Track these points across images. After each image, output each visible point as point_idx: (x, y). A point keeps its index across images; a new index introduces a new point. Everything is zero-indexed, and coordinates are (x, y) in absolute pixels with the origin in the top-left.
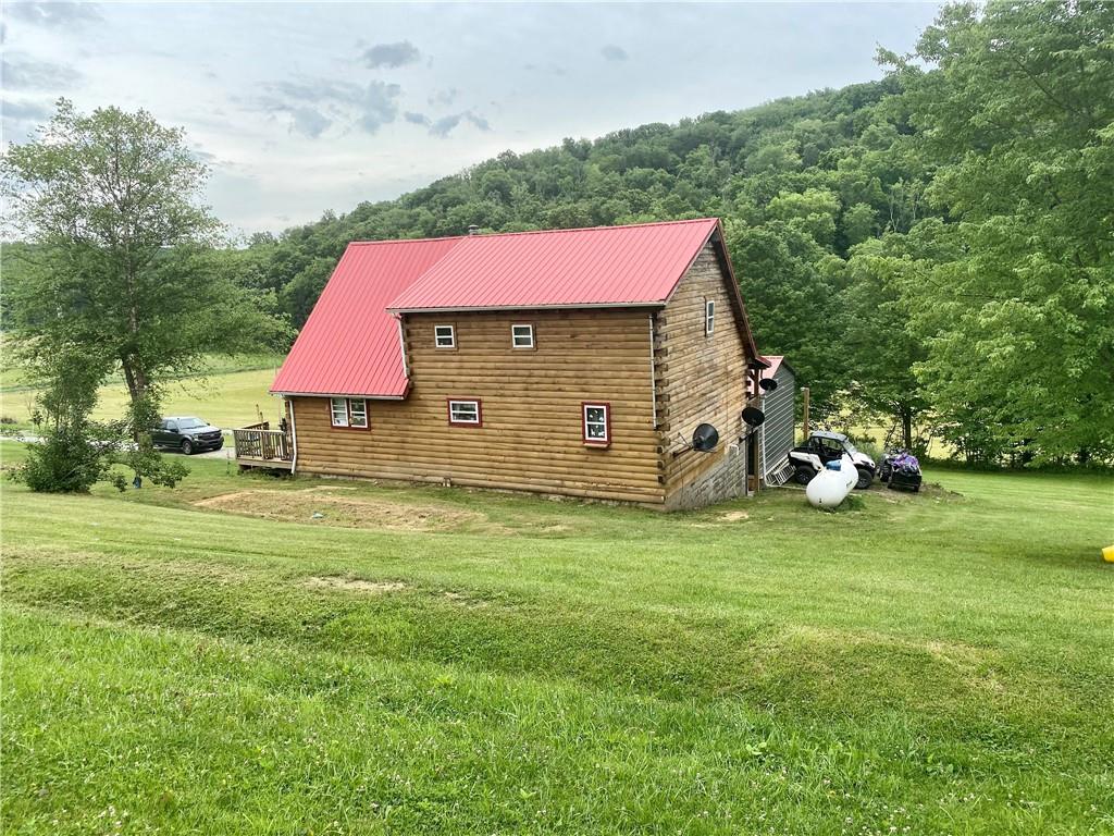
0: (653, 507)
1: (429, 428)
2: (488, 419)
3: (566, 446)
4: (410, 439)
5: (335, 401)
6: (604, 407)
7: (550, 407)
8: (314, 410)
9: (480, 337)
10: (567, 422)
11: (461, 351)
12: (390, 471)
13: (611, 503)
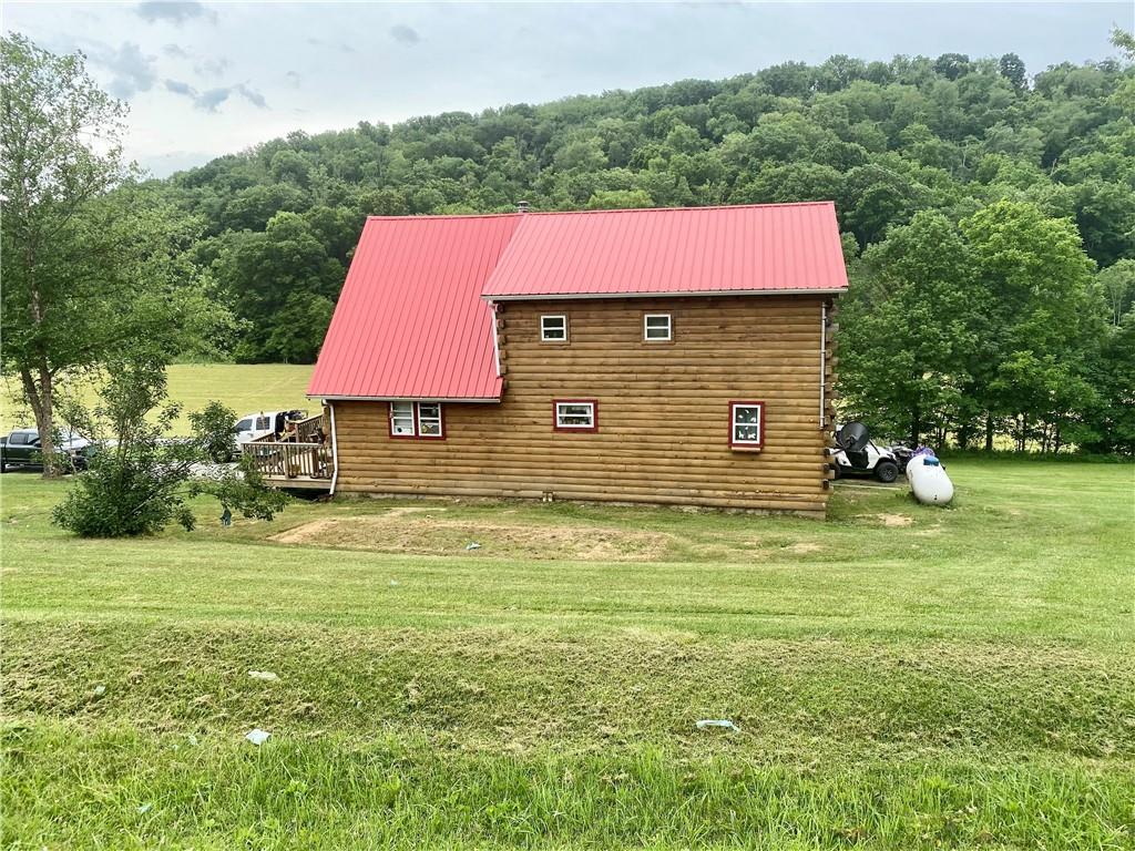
0: (811, 514)
1: (526, 435)
2: (606, 422)
3: (706, 451)
4: (499, 448)
5: (396, 404)
6: (759, 407)
7: (687, 407)
8: (364, 417)
9: (602, 329)
10: (709, 424)
11: (573, 345)
12: (470, 486)
13: (758, 513)
